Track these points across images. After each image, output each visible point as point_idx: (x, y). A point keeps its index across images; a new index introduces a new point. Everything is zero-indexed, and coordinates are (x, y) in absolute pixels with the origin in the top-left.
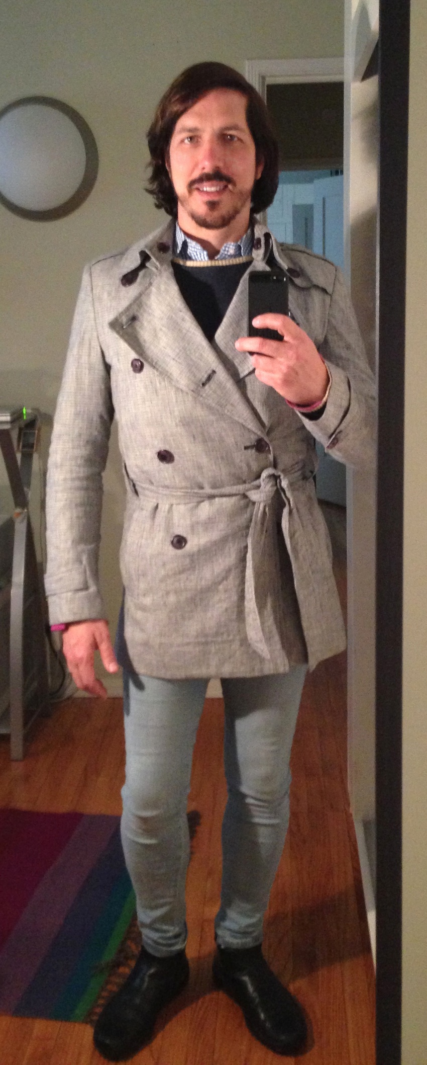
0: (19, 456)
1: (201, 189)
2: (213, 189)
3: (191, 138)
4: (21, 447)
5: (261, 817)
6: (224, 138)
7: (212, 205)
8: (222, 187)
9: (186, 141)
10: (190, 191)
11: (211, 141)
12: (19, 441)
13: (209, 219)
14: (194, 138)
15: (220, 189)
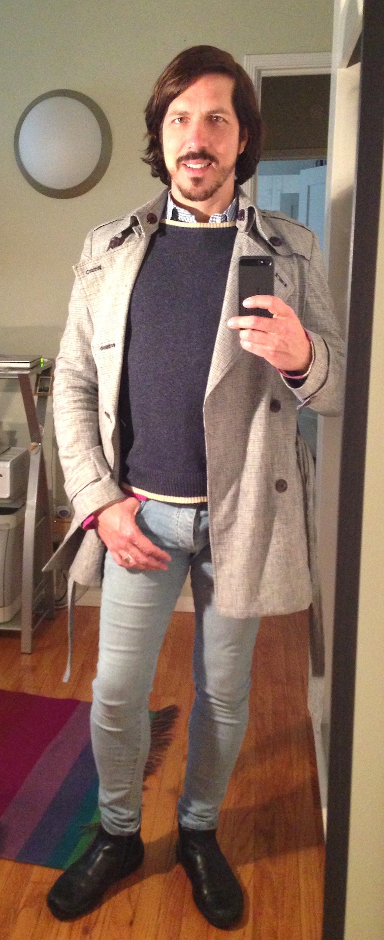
0: (36, 398)
1: (188, 166)
2: (198, 166)
3: (181, 119)
4: (38, 391)
5: (221, 716)
6: (211, 119)
7: (197, 181)
8: (206, 165)
9: (177, 121)
10: (178, 167)
11: (199, 124)
12: (36, 385)
13: (193, 194)
14: (183, 119)
15: (204, 167)
